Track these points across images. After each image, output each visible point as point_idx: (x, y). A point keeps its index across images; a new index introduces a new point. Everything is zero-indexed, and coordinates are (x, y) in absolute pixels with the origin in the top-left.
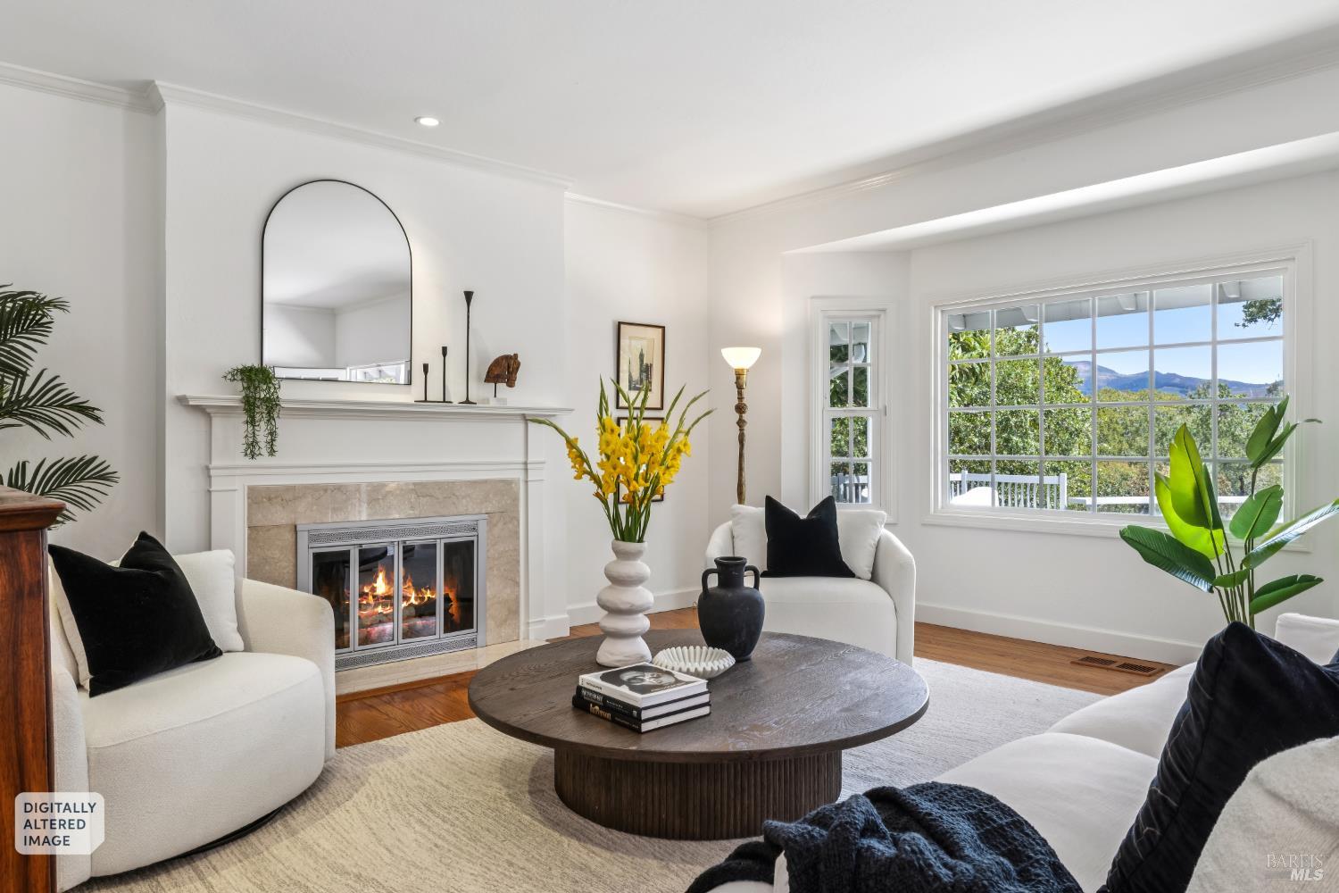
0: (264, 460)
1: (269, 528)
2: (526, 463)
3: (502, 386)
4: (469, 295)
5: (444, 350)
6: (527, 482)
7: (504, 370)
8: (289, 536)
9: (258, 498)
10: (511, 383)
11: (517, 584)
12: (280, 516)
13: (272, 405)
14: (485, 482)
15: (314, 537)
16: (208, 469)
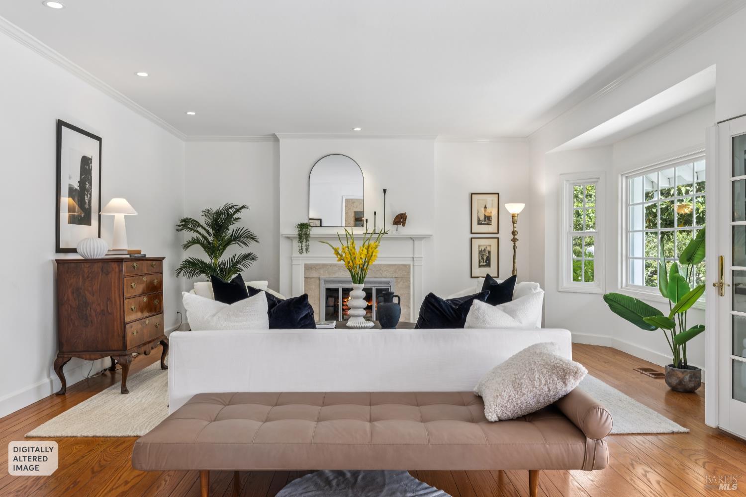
0: (304, 254)
1: (311, 278)
2: (413, 258)
3: (400, 226)
4: (385, 191)
5: (375, 213)
6: (414, 266)
7: (400, 220)
8: (318, 282)
9: (308, 268)
10: (404, 225)
11: (410, 308)
12: (314, 274)
13: (307, 236)
14: (395, 265)
15: (326, 282)
16: (291, 258)
